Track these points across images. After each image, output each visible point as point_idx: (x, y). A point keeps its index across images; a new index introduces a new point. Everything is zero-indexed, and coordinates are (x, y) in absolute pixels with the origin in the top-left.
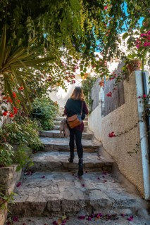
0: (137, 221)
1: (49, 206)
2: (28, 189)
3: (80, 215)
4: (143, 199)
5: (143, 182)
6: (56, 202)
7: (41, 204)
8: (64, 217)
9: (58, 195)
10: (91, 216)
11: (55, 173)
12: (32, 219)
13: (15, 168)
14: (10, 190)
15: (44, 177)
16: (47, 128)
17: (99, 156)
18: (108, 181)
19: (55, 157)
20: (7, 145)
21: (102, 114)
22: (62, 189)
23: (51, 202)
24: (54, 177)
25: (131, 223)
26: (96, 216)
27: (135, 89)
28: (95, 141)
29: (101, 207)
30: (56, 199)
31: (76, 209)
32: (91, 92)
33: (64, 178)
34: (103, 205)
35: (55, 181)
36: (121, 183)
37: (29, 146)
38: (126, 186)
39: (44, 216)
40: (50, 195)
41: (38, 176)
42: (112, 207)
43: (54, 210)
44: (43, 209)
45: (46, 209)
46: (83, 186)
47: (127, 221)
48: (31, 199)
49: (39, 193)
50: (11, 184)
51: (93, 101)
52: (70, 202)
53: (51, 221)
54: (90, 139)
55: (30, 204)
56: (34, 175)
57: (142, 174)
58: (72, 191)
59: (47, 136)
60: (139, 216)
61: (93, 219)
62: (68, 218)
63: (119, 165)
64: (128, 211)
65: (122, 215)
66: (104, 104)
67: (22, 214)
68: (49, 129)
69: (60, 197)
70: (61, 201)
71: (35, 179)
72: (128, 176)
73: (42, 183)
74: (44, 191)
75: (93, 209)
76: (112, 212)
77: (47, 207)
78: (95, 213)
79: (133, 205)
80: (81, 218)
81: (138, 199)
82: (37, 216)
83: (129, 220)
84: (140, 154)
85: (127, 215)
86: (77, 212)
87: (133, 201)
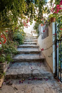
0: (49, 81)
1: (18, 76)
2: (12, 70)
3: (29, 78)
4: (53, 73)
5: (53, 67)
6: (20, 75)
7: (15, 75)
8: (24, 79)
9: (22, 72)
10: (33, 79)
11: (22, 63)
12: (13, 80)
13: (6, 63)
14: (5, 71)
15: (18, 65)
16: (21, 44)
17: (40, 55)
18: (41, 66)
19: (23, 57)
20: (3, 55)
21: (42, 38)
22: (23, 69)
23: (19, 74)
24: (22, 65)
25: (47, 81)
26: (35, 79)
27: (52, 31)
28: (39, 49)
29: (37, 76)
30: (21, 73)
31: (28, 77)
32: (38, 28)
33: (25, 65)
34: (38, 75)
35: (22, 66)
36: (46, 67)
37: (12, 53)
38: (48, 68)
39: (17, 79)
40: (19, 72)
41: (16, 64)
42: (41, 76)
43: (20, 77)
44: (16, 77)
45: (17, 77)
46: (32, 68)
47: (45, 81)
48: (12, 74)
49: (15, 71)
50: (5, 68)
51: (39, 32)
52: (26, 74)
53: (19, 80)
54: (38, 48)
55: (12, 75)
56: (15, 64)
57: (53, 65)
58: (27, 70)
59: (21, 47)
60: (50, 79)
61: (33, 80)
62: (25, 80)
63: (47, 60)
64: (47, 77)
65: (44, 78)
66: (43, 34)
67: (9, 78)
68: (22, 44)
69: (22, 73)
70: (22, 74)
71: (15, 65)
72: (49, 64)
73: (17, 67)
74: (17, 70)
75: (34, 77)
76: (41, 77)
77: (17, 76)
78: (34, 78)
79: (49, 75)
80: (29, 79)
81: (51, 73)
82: (15, 79)
83: (46, 80)
84: (53, 57)
85: (46, 78)
86: (28, 78)
87: (49, 74)
